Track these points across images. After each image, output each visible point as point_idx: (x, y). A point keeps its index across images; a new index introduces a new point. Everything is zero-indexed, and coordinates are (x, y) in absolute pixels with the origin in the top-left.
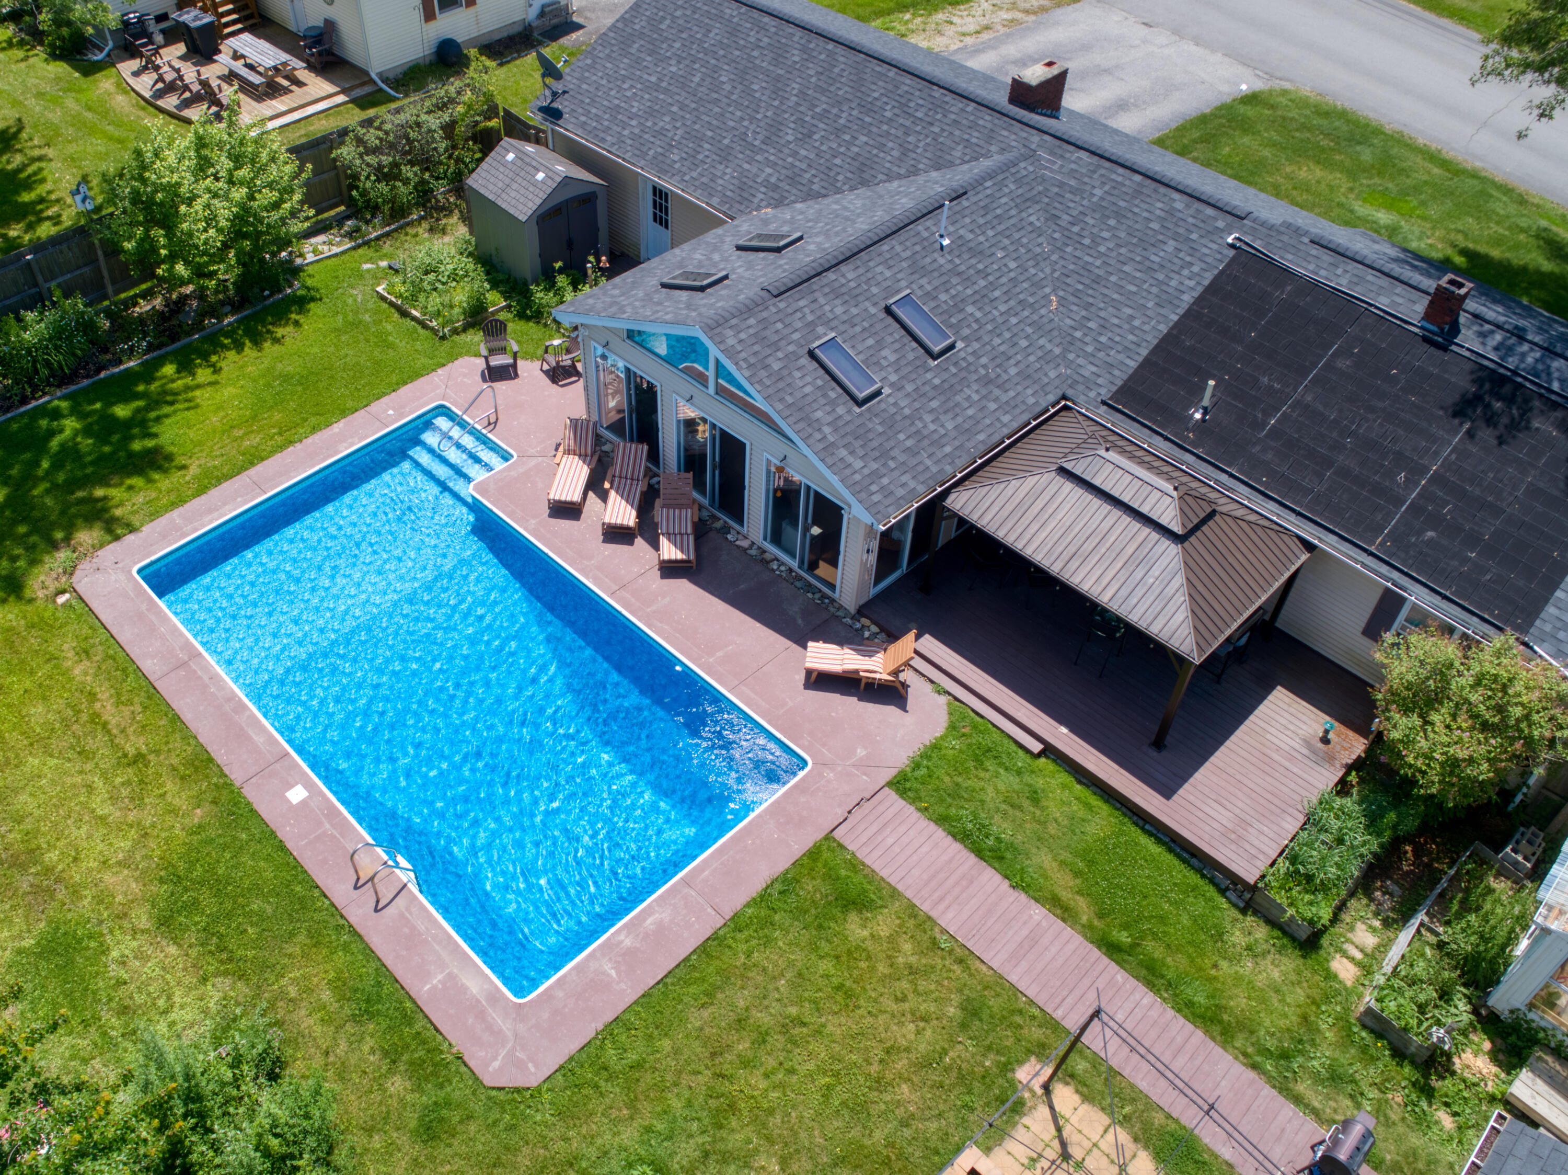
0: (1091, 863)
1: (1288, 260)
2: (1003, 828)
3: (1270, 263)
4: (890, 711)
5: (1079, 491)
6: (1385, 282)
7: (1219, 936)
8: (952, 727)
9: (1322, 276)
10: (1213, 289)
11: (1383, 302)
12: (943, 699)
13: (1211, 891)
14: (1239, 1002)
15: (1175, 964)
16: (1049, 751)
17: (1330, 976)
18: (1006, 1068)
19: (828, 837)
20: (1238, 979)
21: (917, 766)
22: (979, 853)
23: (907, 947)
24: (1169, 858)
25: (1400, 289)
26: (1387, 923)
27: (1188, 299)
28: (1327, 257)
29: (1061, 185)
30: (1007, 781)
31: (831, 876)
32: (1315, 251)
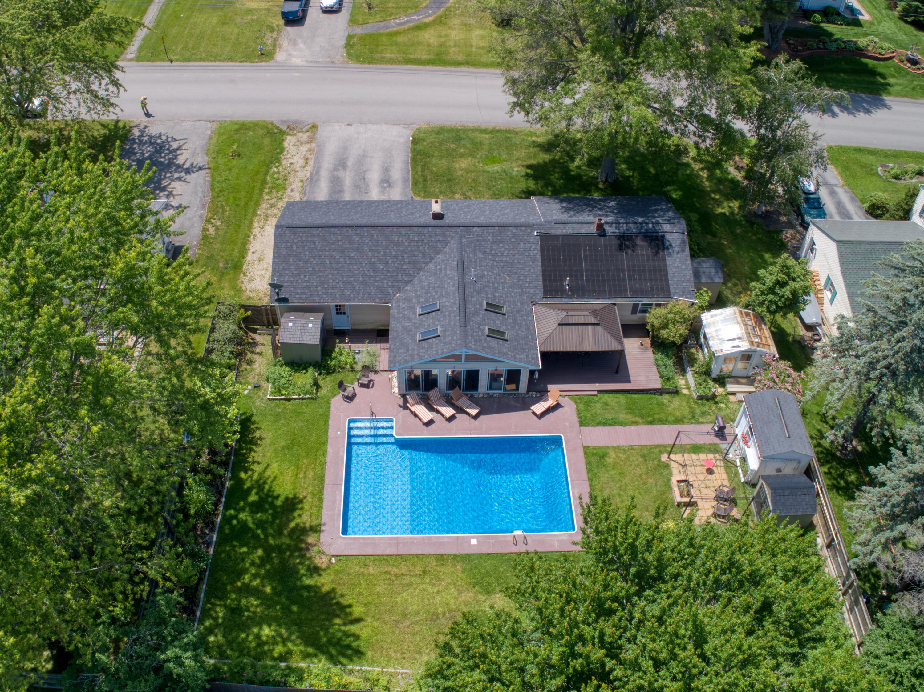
0: (630, 409)
1: (553, 231)
2: (609, 416)
3: (550, 235)
4: (560, 409)
6: (579, 225)
7: (663, 404)
8: (576, 403)
9: (564, 231)
10: (542, 250)
11: (583, 231)
12: (567, 398)
13: (653, 396)
14: (678, 414)
15: (662, 416)
16: (600, 391)
17: (685, 395)
18: (659, 461)
19: (584, 447)
20: (674, 409)
21: (580, 417)
22: (611, 425)
23: (621, 455)
24: (640, 396)
25: (584, 225)
26: (683, 375)
27: (538, 256)
29: (478, 241)
30: (598, 405)
31: (594, 454)
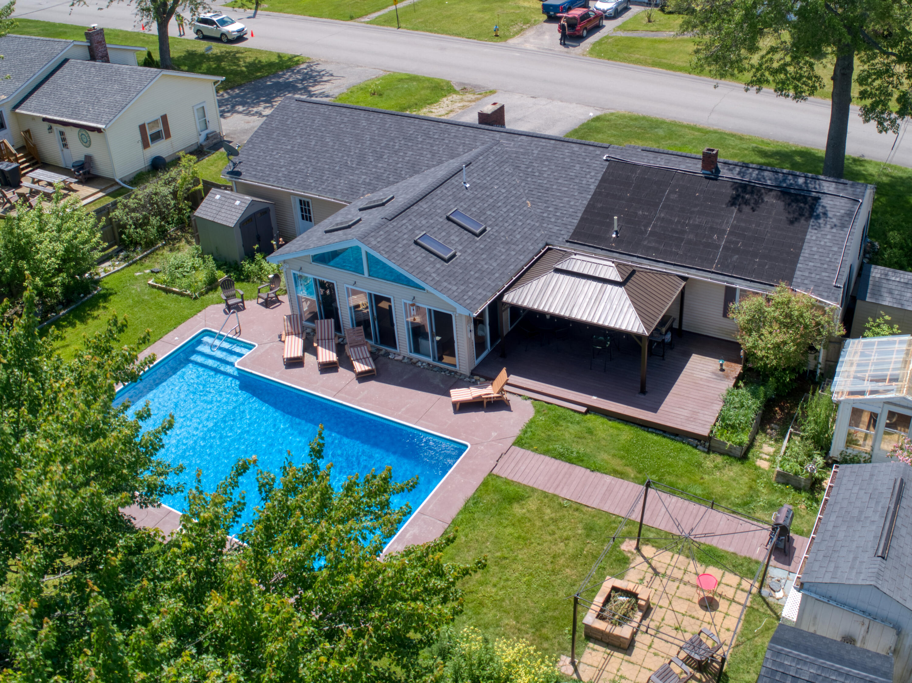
0: (628, 451)
1: (634, 160)
2: (579, 448)
3: (626, 163)
4: (503, 414)
5: (568, 278)
6: (680, 159)
7: (700, 465)
8: (538, 412)
9: (652, 163)
10: (603, 180)
11: (683, 167)
12: (529, 402)
13: (689, 448)
14: (718, 489)
15: (682, 483)
16: (591, 409)
17: (757, 468)
18: (616, 547)
19: (490, 474)
20: (715, 480)
21: (525, 432)
22: (570, 461)
23: (548, 511)
24: (665, 441)
25: (688, 160)
26: (776, 441)
27: (593, 187)
28: (651, 155)
29: (517, 153)
30: (574, 429)
31: (497, 490)
32: (645, 154)
